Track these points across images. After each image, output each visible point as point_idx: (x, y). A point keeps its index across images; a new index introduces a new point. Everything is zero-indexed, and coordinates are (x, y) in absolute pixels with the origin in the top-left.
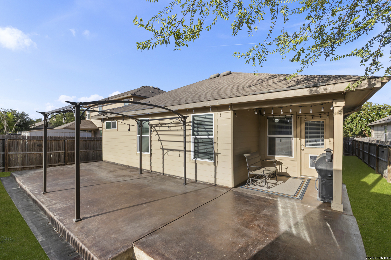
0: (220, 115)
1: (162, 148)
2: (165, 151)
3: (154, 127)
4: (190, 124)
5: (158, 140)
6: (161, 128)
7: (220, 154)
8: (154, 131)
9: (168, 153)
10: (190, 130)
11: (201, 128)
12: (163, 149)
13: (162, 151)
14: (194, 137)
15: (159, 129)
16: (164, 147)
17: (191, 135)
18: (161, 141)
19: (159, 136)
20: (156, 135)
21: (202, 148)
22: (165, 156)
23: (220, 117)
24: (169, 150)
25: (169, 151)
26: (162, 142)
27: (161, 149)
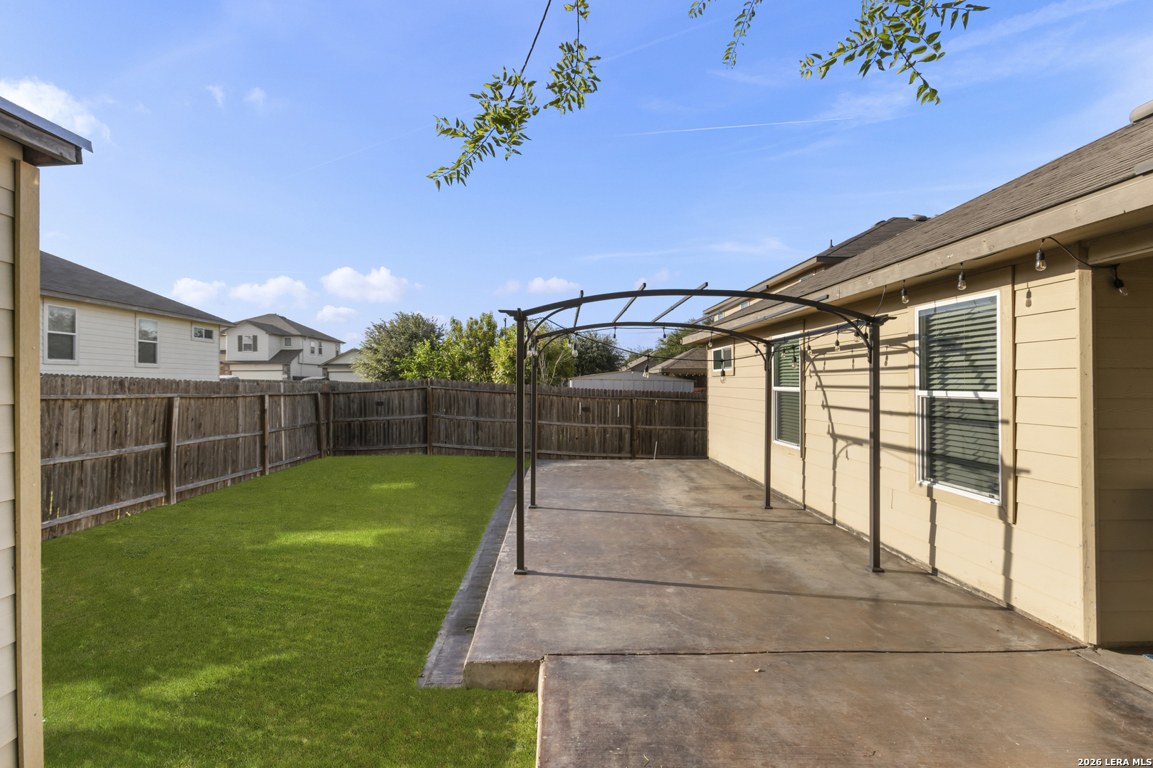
0: (1029, 295)
1: (831, 431)
2: (841, 444)
3: (812, 361)
4: (910, 344)
5: (821, 403)
6: (831, 365)
7: (1027, 471)
8: (812, 374)
9: (847, 452)
10: (913, 370)
11: (956, 360)
12: (835, 437)
13: (831, 441)
14: (925, 393)
15: (824, 368)
16: (837, 431)
17: (913, 387)
18: (829, 407)
19: (825, 389)
20: (817, 386)
21: (958, 442)
22: (839, 461)
23: (1029, 304)
24: (850, 442)
25: (850, 444)
26: (832, 410)
27: (829, 436)
